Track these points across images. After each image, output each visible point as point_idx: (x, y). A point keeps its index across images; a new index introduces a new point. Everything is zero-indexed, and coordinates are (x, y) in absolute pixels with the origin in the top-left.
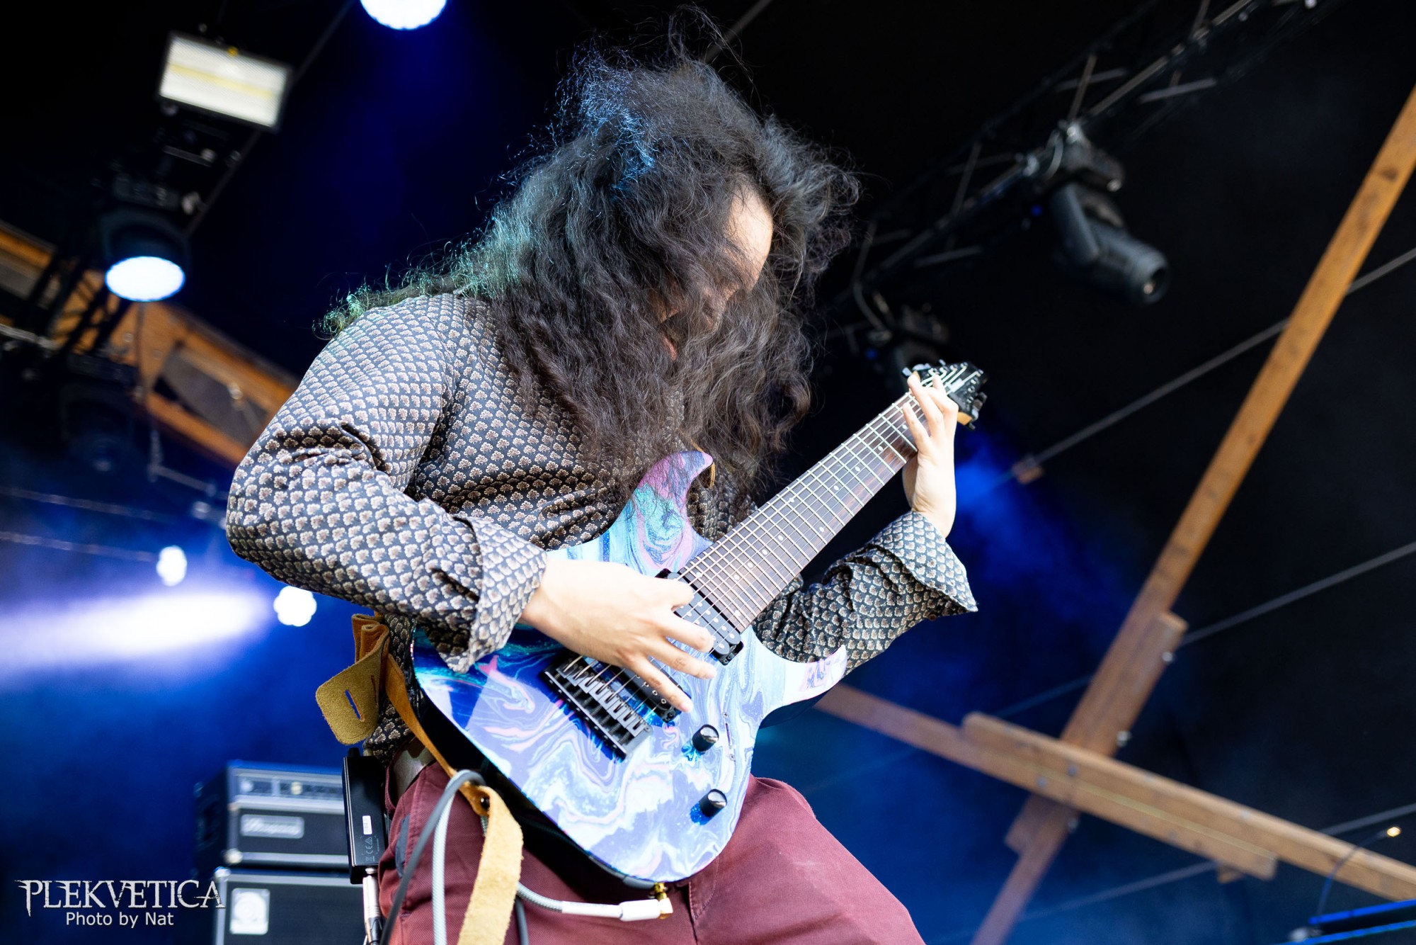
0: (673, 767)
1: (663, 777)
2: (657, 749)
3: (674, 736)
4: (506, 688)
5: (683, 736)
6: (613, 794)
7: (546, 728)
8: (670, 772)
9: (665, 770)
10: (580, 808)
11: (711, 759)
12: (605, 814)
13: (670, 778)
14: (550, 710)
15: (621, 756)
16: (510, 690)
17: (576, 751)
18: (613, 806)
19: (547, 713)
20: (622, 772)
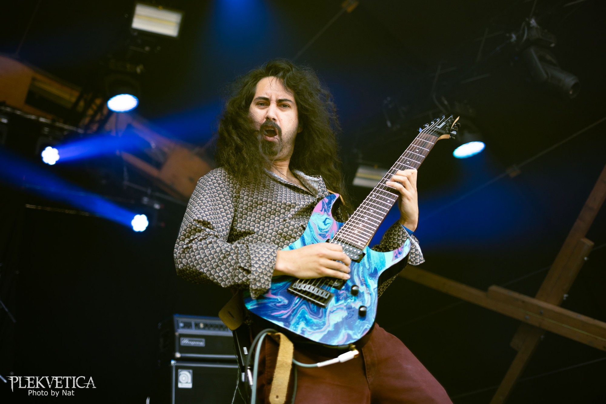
0: (345, 304)
1: (342, 309)
2: (338, 300)
3: (343, 294)
4: (276, 299)
5: (347, 292)
6: (324, 320)
7: (294, 307)
8: (345, 306)
9: (342, 306)
10: (312, 329)
11: (360, 296)
12: (322, 328)
13: (345, 308)
14: (294, 300)
15: (324, 307)
16: (278, 299)
17: (306, 311)
18: (324, 324)
19: (293, 302)
20: (326, 312)
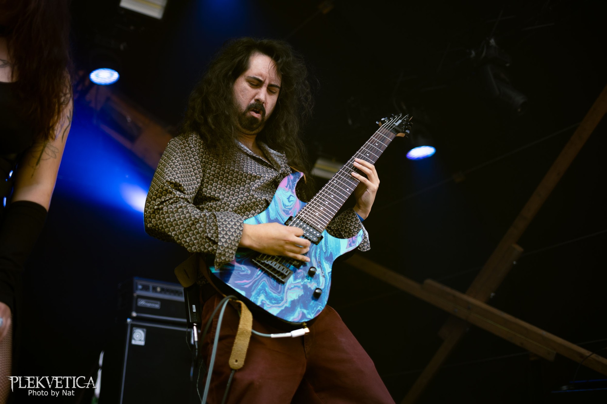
0: (302, 283)
1: (299, 287)
2: (295, 279)
3: (301, 273)
4: (240, 267)
5: (304, 272)
6: (282, 296)
7: (255, 278)
8: (302, 285)
9: (299, 285)
10: (271, 302)
11: (316, 278)
12: (280, 303)
13: (302, 287)
14: (256, 272)
15: (283, 283)
16: (241, 268)
17: (267, 284)
18: (282, 299)
19: (255, 273)
20: (284, 288)
